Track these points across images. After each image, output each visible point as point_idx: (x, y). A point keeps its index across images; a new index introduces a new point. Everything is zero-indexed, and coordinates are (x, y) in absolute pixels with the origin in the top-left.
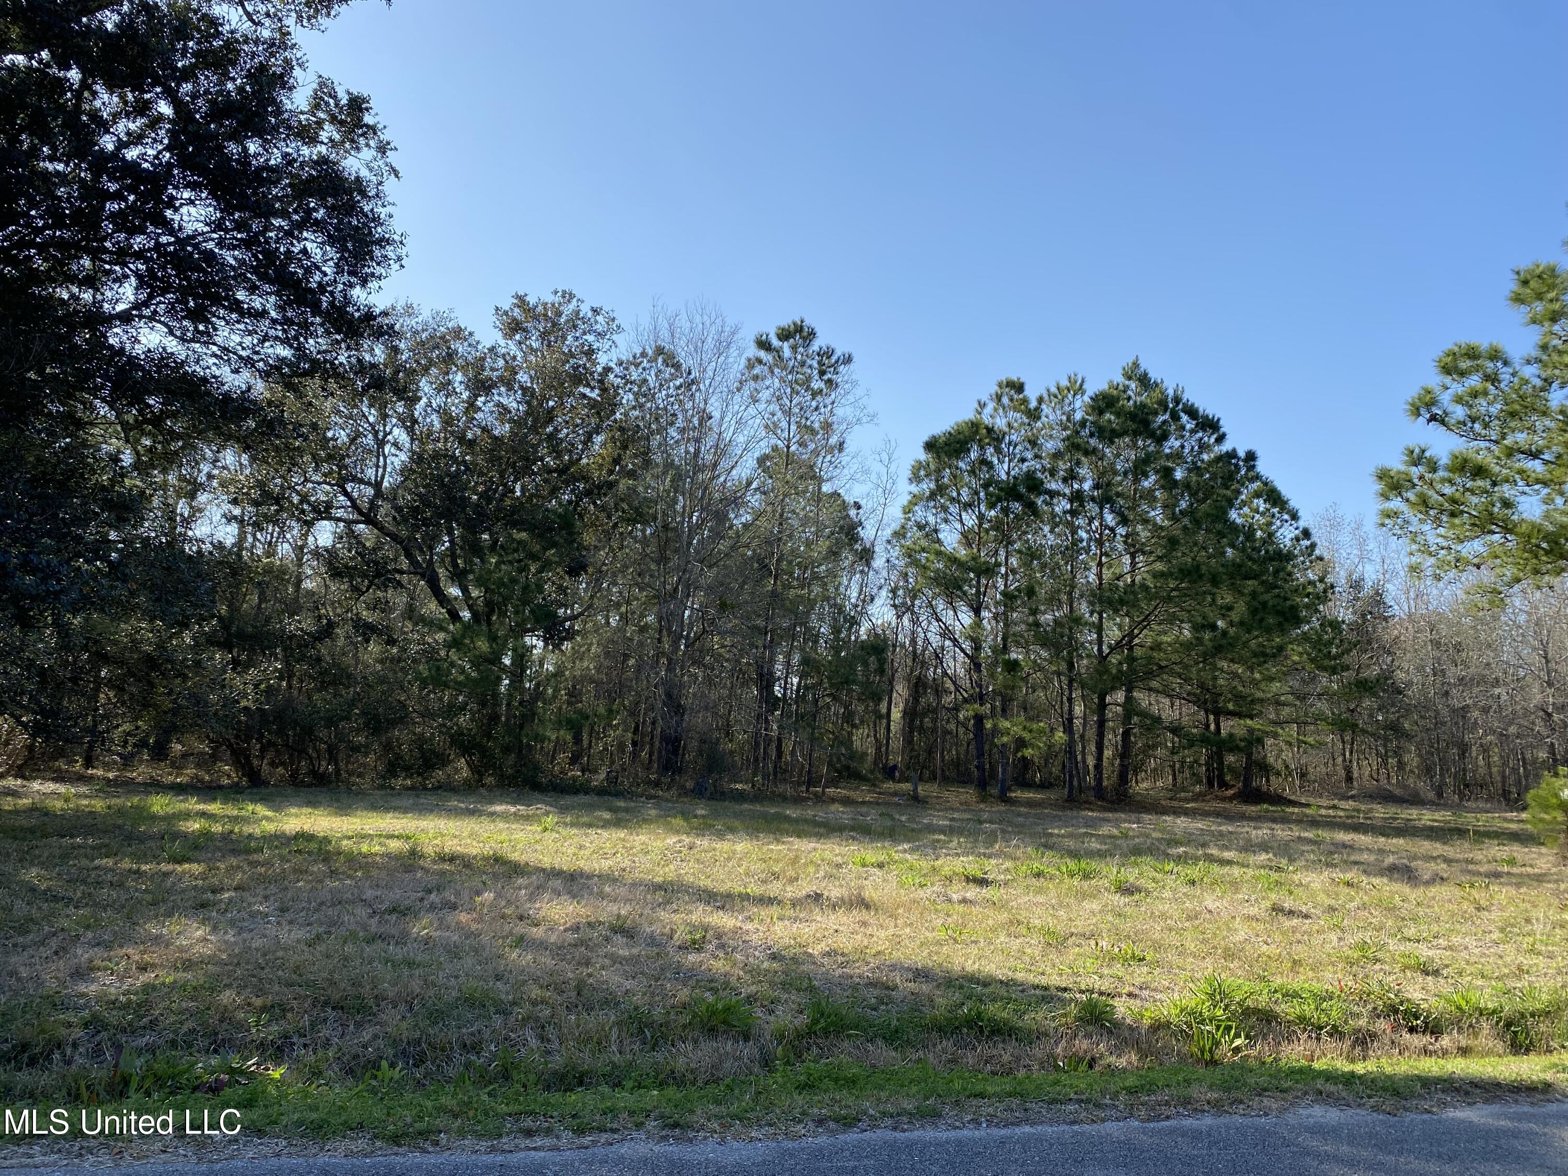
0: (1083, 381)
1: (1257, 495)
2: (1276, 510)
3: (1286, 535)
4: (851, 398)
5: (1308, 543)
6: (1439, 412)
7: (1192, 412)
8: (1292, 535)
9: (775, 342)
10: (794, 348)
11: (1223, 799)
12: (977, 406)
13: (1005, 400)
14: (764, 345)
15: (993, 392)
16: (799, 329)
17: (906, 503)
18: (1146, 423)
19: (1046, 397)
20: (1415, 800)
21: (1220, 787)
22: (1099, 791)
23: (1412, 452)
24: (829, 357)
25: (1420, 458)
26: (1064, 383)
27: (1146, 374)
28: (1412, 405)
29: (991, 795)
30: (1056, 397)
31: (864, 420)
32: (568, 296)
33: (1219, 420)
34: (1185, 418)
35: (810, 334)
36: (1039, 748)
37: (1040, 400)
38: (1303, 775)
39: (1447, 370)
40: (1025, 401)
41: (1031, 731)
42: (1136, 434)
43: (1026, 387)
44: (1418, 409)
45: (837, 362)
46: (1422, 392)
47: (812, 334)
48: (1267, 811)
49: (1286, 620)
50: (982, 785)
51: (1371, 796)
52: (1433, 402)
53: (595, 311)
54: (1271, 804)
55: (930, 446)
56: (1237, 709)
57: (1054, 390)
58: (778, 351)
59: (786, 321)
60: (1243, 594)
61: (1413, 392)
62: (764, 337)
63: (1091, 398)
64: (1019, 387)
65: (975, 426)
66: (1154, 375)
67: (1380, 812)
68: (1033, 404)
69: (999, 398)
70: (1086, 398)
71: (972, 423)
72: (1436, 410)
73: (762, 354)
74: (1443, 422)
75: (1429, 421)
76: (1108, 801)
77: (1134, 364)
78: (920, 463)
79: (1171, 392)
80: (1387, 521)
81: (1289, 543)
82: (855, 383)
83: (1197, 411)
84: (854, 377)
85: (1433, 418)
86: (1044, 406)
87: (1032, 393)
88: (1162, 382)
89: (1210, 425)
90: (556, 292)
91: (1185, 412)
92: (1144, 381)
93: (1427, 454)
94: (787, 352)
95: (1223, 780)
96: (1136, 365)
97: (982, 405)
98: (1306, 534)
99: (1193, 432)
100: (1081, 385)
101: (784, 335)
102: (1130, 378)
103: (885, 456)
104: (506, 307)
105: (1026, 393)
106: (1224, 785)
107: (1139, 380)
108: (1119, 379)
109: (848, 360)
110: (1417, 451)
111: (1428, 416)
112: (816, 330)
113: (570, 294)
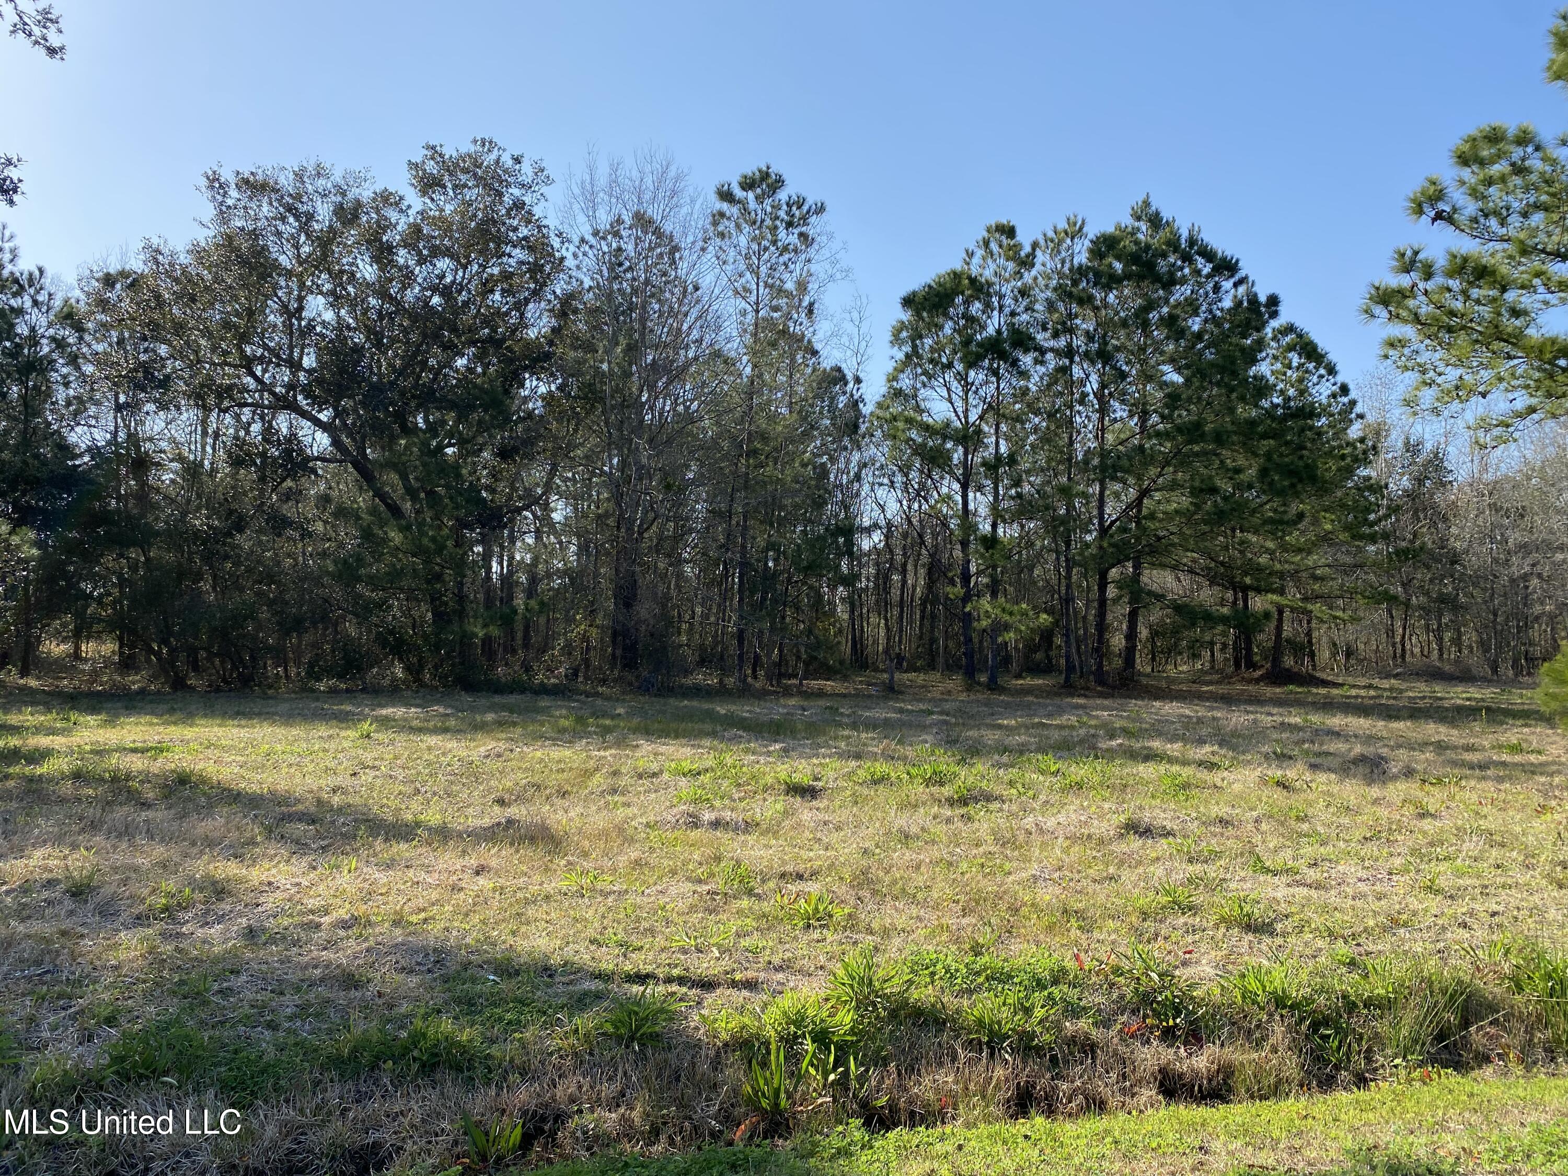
0: (1083, 221)
1: (1291, 348)
2: (1311, 366)
3: (1322, 391)
4: (825, 253)
5: (1345, 400)
6: (1448, 209)
7: (1208, 255)
8: (1329, 392)
9: (739, 193)
10: (759, 199)
11: (1250, 681)
12: (965, 255)
13: (994, 246)
14: (726, 196)
15: (980, 238)
16: (765, 176)
17: (890, 370)
18: (1150, 266)
19: (1042, 243)
20: (1465, 677)
21: (1247, 668)
22: (1101, 677)
23: (1403, 255)
24: (799, 208)
25: (1413, 262)
26: (1062, 225)
27: (1157, 213)
28: (1413, 201)
29: (979, 683)
30: (1052, 241)
31: (838, 276)
32: (488, 144)
33: (1237, 261)
34: (1200, 261)
35: (778, 181)
36: (1021, 631)
37: (1035, 245)
38: (1349, 654)
39: (1464, 160)
40: (1018, 247)
41: (1011, 614)
42: (1140, 277)
43: (1019, 232)
44: (1420, 205)
45: (808, 212)
46: (1427, 184)
47: (779, 183)
48: (1291, 692)
49: (1301, 480)
50: (970, 673)
51: (1417, 674)
52: (1439, 196)
53: (517, 160)
54: (1301, 685)
55: (908, 302)
56: (1255, 584)
57: (1051, 234)
58: (742, 203)
59: (751, 168)
60: (1255, 455)
61: (1415, 185)
62: (726, 187)
63: (1092, 241)
64: (1010, 232)
65: (956, 276)
66: (1166, 215)
67: (1419, 690)
68: (1027, 249)
69: (986, 243)
70: (1087, 243)
71: (955, 273)
72: (1441, 206)
73: (725, 206)
74: (1450, 220)
75: (1434, 220)
76: (1108, 686)
77: (1144, 202)
78: (903, 323)
79: (1185, 234)
80: (1391, 352)
81: (1325, 401)
82: (831, 236)
83: (1215, 254)
84: (828, 228)
85: (1439, 216)
86: (1039, 253)
87: (1025, 238)
88: (1174, 220)
89: (1226, 267)
90: (475, 141)
91: (1199, 253)
92: (1155, 221)
93: (1421, 256)
94: (752, 204)
95: (1251, 661)
96: (1146, 204)
97: (971, 255)
98: (1345, 390)
99: (1209, 276)
100: (1081, 229)
101: (748, 184)
102: (1139, 219)
103: (855, 315)
104: (418, 159)
105: (1018, 238)
106: (1252, 665)
107: (1150, 220)
108: (1128, 221)
109: (820, 209)
110: (1409, 253)
111: (1433, 214)
112: (784, 177)
113: (491, 142)
